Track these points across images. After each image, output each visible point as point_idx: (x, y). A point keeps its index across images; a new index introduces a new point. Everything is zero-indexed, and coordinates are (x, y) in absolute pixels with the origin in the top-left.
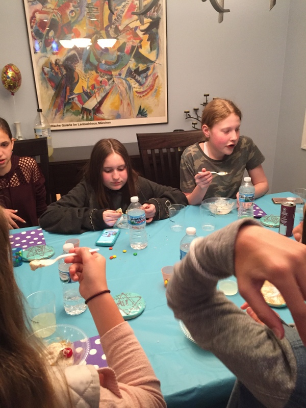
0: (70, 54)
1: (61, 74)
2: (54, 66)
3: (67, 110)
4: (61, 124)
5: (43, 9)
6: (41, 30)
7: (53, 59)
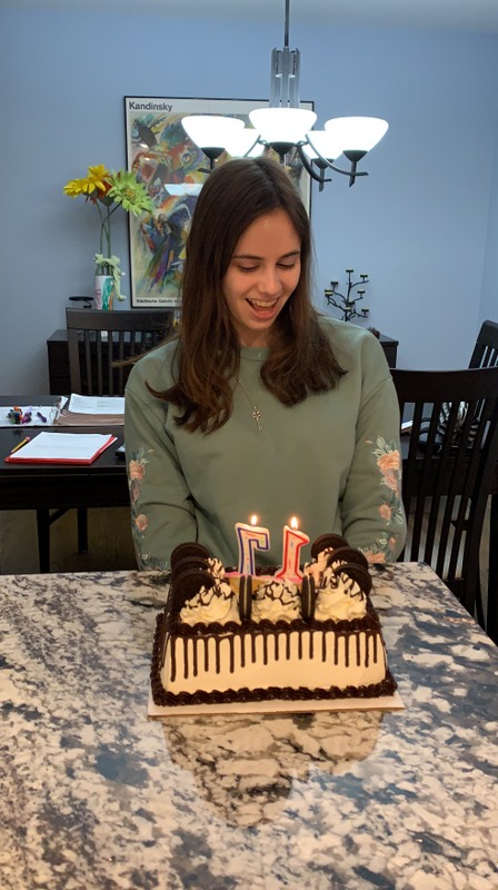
0: (178, 208)
1: (165, 233)
2: (156, 222)
3: (168, 282)
4: (157, 299)
5: (151, 152)
6: (144, 178)
7: (157, 213)
